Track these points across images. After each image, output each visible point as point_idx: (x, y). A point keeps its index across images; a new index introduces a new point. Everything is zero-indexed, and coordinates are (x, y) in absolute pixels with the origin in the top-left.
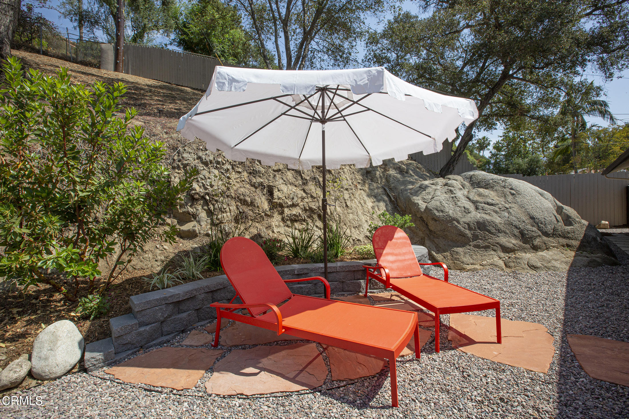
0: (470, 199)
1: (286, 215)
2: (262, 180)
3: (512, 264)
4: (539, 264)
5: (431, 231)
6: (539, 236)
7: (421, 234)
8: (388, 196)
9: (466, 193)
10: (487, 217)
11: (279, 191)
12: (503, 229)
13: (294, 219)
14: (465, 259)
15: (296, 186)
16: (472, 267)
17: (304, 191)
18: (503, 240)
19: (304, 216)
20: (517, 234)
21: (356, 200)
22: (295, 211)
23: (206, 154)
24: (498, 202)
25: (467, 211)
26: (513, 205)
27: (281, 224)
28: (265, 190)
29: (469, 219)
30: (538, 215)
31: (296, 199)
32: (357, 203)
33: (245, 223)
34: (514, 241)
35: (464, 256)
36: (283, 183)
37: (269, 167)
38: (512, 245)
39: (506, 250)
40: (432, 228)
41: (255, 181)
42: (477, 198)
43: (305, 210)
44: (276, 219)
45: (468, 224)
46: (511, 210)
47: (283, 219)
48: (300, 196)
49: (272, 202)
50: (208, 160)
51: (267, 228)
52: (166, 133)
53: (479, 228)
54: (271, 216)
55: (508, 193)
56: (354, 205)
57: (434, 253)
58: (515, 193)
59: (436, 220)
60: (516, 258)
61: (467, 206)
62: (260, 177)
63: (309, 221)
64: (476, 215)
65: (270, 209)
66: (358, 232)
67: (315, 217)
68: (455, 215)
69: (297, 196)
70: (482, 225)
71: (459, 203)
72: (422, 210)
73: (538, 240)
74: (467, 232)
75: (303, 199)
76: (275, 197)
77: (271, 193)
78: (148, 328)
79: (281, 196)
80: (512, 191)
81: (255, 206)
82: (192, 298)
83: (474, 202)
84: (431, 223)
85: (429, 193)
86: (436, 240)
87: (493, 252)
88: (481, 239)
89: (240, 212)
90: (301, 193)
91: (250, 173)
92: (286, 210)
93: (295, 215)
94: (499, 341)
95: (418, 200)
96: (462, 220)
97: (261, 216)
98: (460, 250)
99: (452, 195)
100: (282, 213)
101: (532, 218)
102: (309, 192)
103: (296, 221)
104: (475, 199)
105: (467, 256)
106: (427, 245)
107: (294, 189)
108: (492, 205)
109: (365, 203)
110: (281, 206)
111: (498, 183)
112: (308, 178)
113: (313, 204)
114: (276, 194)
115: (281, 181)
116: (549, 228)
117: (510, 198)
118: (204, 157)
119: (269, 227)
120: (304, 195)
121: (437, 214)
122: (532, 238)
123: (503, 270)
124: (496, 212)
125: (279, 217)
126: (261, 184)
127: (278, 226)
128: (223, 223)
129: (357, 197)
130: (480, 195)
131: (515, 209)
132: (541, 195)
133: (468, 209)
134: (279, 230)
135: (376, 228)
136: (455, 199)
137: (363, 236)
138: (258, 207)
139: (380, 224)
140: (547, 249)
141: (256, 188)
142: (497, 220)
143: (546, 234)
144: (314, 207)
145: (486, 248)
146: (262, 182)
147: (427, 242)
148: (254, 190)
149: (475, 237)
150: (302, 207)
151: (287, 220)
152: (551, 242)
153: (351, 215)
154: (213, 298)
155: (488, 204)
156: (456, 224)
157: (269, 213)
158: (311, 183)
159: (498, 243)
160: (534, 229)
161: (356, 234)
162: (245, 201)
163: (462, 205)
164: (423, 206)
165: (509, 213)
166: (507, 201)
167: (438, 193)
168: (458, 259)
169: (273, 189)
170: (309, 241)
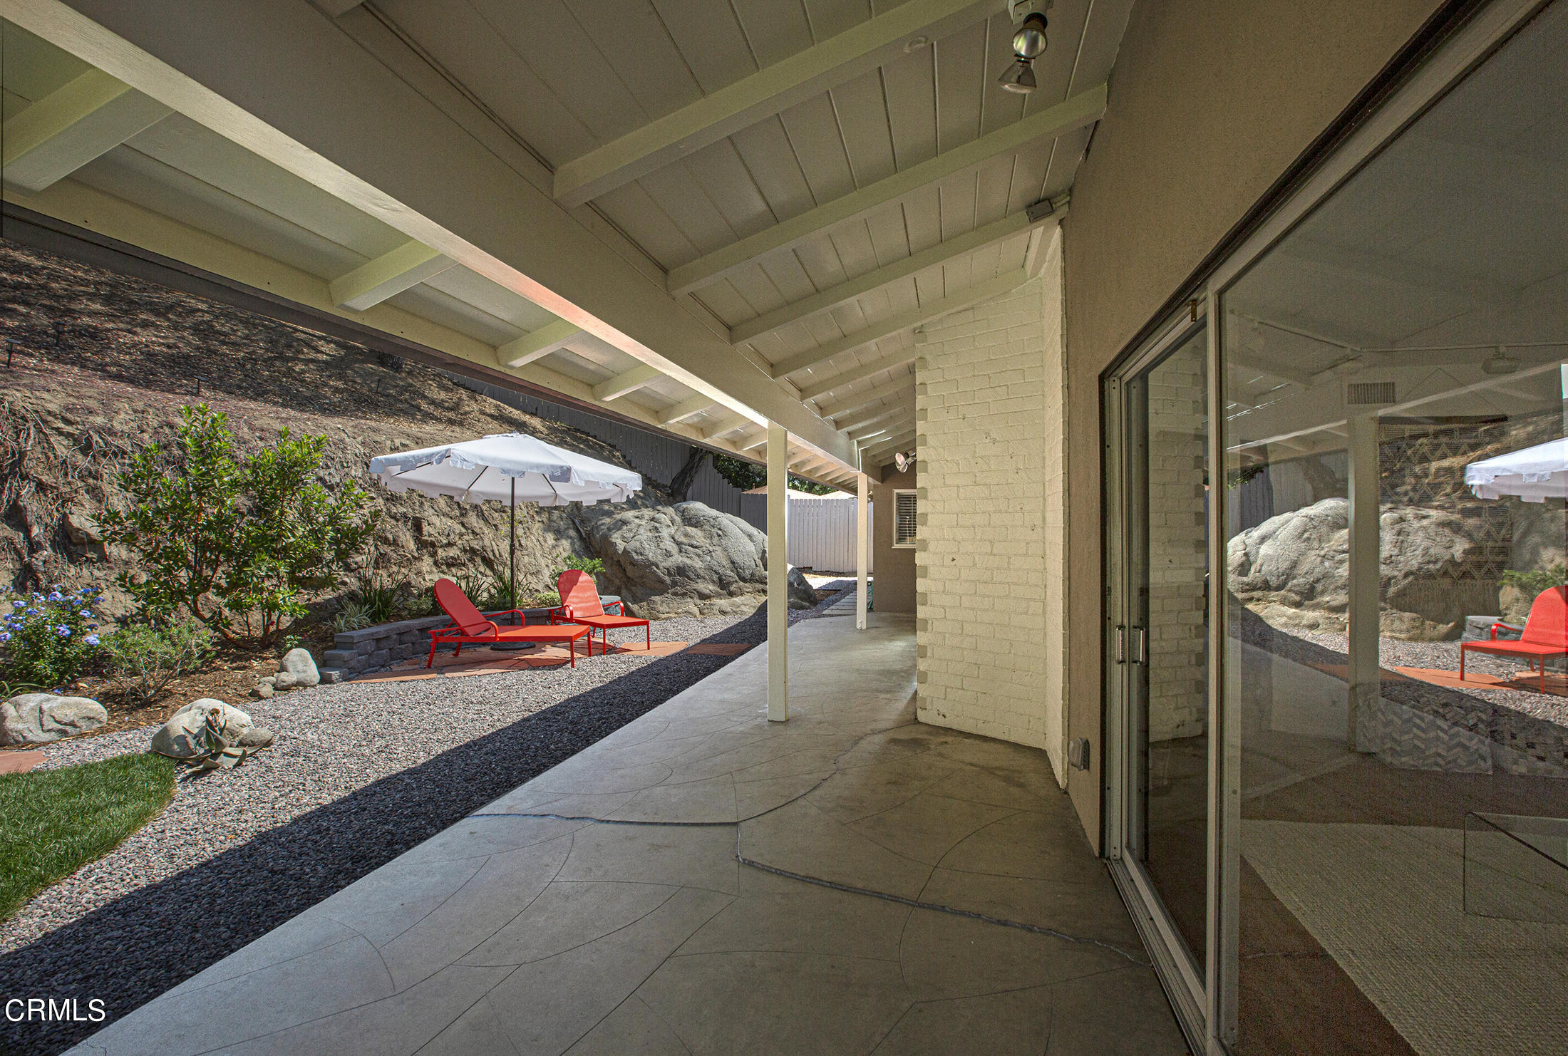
0: (675, 540)
1: (440, 557)
2: (405, 510)
3: (706, 611)
4: (729, 609)
5: (629, 578)
6: (736, 581)
7: (617, 582)
8: (578, 531)
9: (673, 532)
10: (688, 561)
11: (429, 524)
12: (702, 574)
13: (451, 563)
14: (661, 608)
15: (451, 518)
16: (666, 615)
17: (463, 525)
18: (703, 587)
19: (464, 558)
20: (716, 579)
21: (532, 537)
22: (453, 552)
23: (330, 474)
24: (702, 544)
25: (668, 554)
26: (717, 548)
27: (434, 569)
28: (410, 524)
29: (670, 564)
30: (737, 559)
31: (452, 536)
32: (535, 541)
33: (386, 567)
34: (711, 587)
35: (661, 605)
36: (434, 514)
37: (413, 490)
38: (708, 591)
39: (702, 596)
40: (629, 575)
41: (395, 511)
42: (682, 539)
43: (465, 551)
44: (426, 563)
45: (668, 569)
46: (713, 554)
47: (436, 563)
48: (458, 532)
49: (420, 540)
50: (333, 482)
51: (416, 574)
52: (261, 439)
53: (678, 574)
54: (419, 559)
55: (715, 535)
56: (530, 544)
57: (630, 604)
58: (722, 534)
59: (634, 565)
60: (711, 604)
61: (669, 548)
62: (401, 505)
63: (470, 565)
64: (678, 559)
65: (418, 549)
66: (535, 580)
67: (478, 560)
68: (655, 559)
69: (454, 532)
70: (681, 571)
71: (661, 544)
72: (620, 552)
73: (734, 586)
74: (667, 578)
75: (461, 535)
76: (425, 533)
77: (417, 525)
78: (363, 657)
79: (433, 533)
80: (720, 532)
81: (398, 545)
82: (388, 637)
83: (679, 544)
84: (629, 569)
85: (630, 530)
86: (633, 588)
87: (689, 600)
88: (680, 586)
89: (381, 554)
90: (459, 528)
91: (387, 499)
92: (440, 551)
93: (452, 557)
94: (649, 648)
95: (616, 538)
96: (662, 565)
97: (408, 559)
98: (657, 598)
99: (657, 534)
100: (433, 555)
101: (733, 563)
102: (470, 526)
103: (453, 565)
104: (680, 540)
105: (664, 605)
106: (623, 595)
107: (450, 522)
108: (696, 547)
109: (545, 541)
110: (433, 545)
111: (708, 521)
112: (468, 507)
113: (476, 543)
114: (426, 529)
115: (432, 511)
116: (747, 574)
117: (716, 540)
118: (327, 478)
119: (419, 573)
120: (464, 530)
121: (636, 557)
122: (730, 583)
123: (695, 616)
124: (699, 556)
125: (431, 561)
126: (405, 516)
127: (431, 572)
128: (362, 568)
129: (534, 532)
130: (686, 535)
131: (718, 552)
132: (750, 536)
133: (670, 552)
134: (431, 577)
135: (560, 575)
136: (658, 539)
137: (543, 585)
138: (403, 547)
139: (566, 569)
140: (742, 595)
141: (397, 520)
142: (698, 564)
143: (743, 580)
144: (477, 547)
145: (684, 595)
146: (405, 513)
147: (624, 592)
148: (395, 523)
149: (674, 584)
150: (461, 546)
151: (442, 564)
152: (747, 587)
153: (526, 557)
154: (400, 641)
155: (692, 546)
156: (655, 569)
157: (416, 555)
158: (471, 513)
159: (695, 590)
160: (732, 574)
161: (534, 583)
162: (386, 538)
163: (664, 547)
164: (621, 545)
165: (712, 557)
166: (712, 544)
167: (642, 531)
168: (653, 609)
169: (421, 522)
170: (478, 590)
